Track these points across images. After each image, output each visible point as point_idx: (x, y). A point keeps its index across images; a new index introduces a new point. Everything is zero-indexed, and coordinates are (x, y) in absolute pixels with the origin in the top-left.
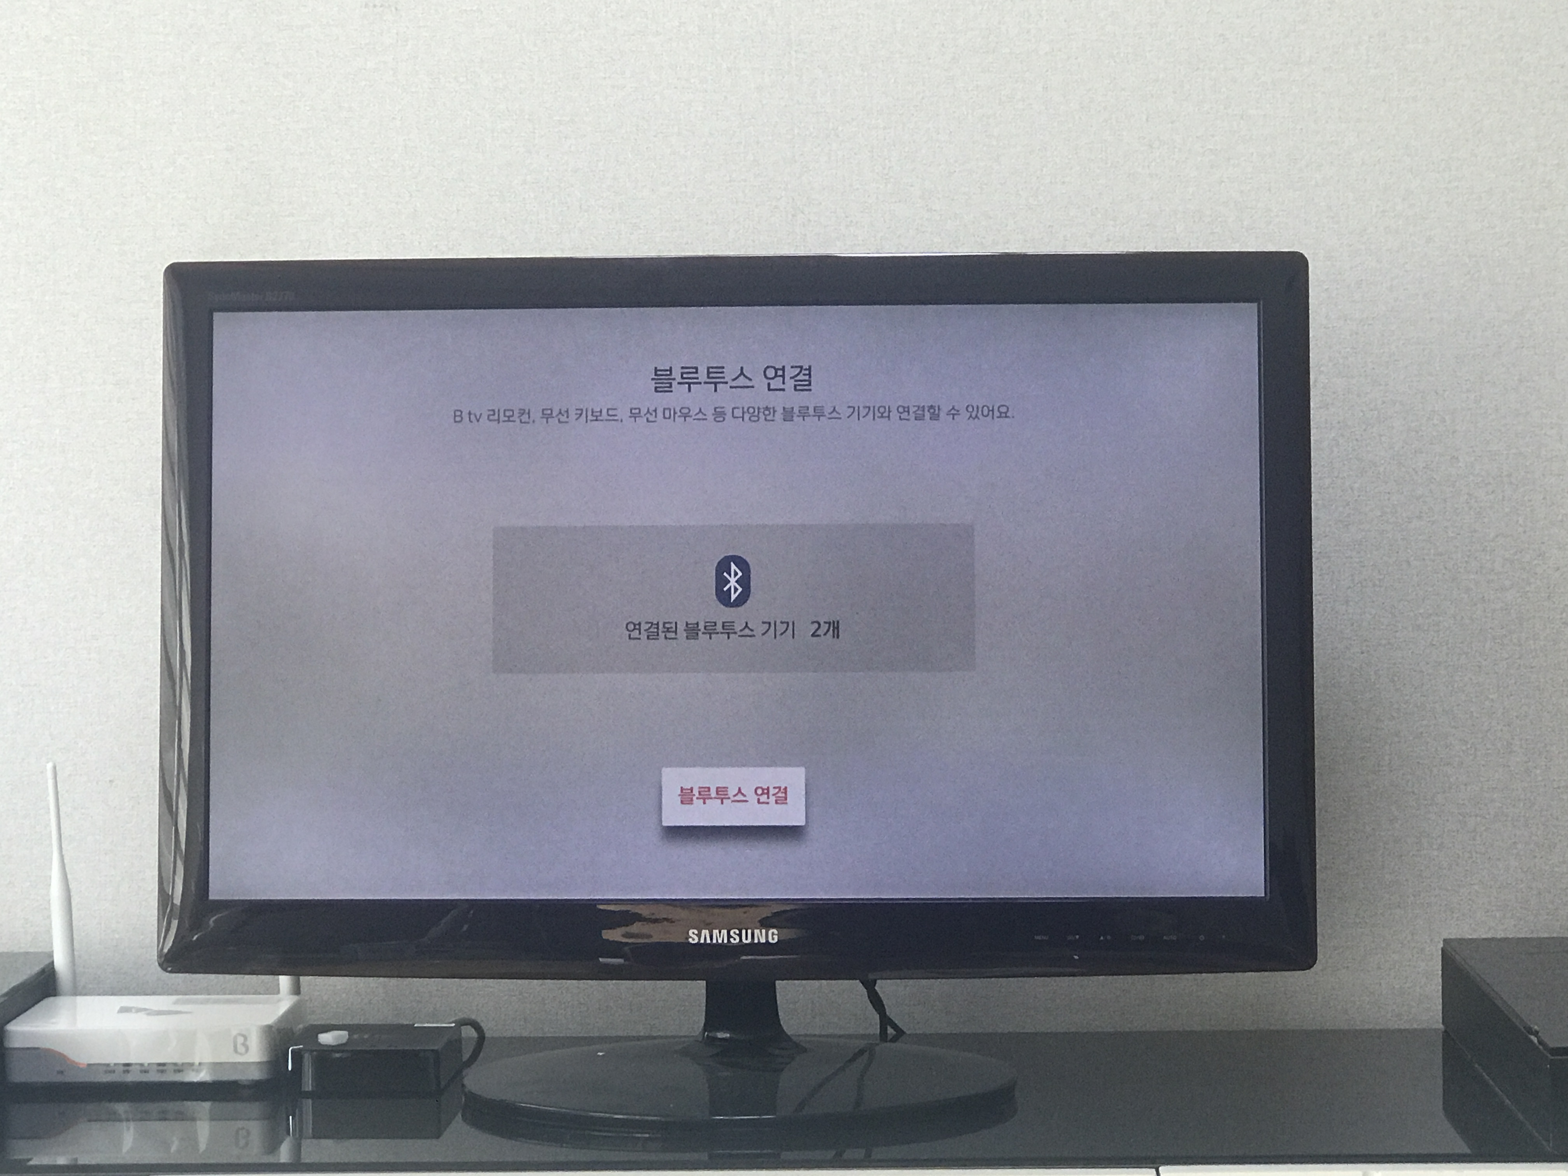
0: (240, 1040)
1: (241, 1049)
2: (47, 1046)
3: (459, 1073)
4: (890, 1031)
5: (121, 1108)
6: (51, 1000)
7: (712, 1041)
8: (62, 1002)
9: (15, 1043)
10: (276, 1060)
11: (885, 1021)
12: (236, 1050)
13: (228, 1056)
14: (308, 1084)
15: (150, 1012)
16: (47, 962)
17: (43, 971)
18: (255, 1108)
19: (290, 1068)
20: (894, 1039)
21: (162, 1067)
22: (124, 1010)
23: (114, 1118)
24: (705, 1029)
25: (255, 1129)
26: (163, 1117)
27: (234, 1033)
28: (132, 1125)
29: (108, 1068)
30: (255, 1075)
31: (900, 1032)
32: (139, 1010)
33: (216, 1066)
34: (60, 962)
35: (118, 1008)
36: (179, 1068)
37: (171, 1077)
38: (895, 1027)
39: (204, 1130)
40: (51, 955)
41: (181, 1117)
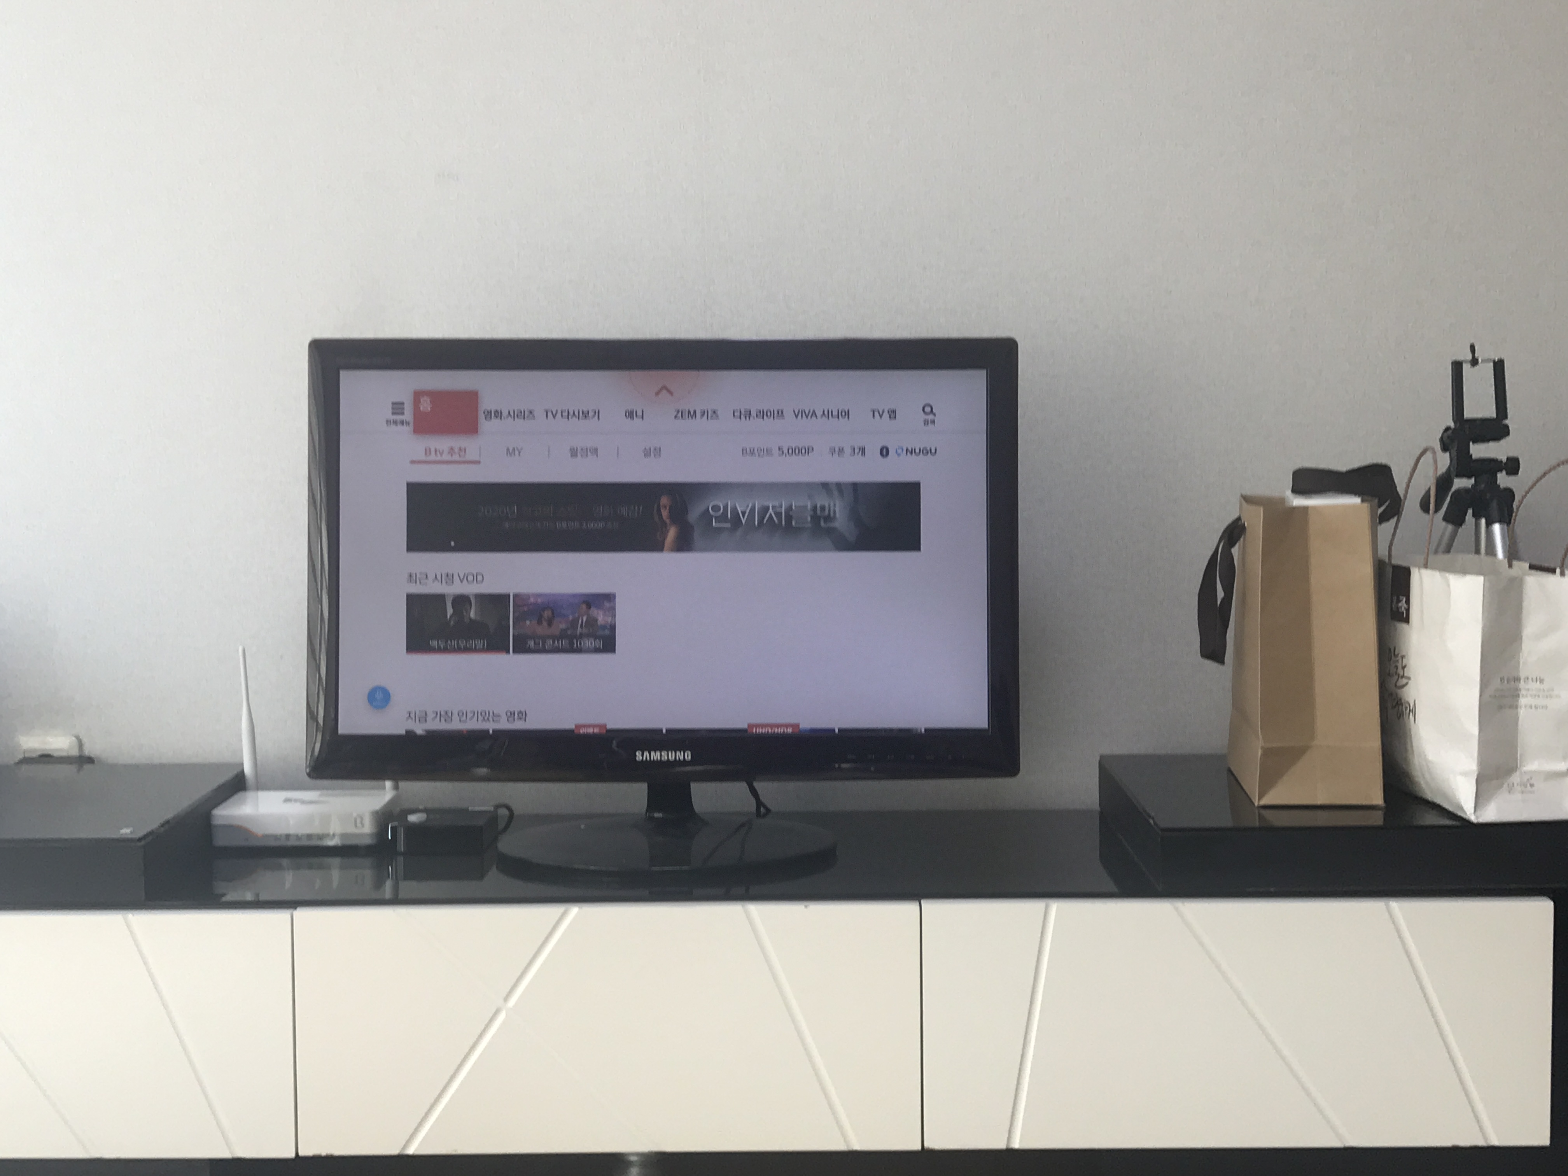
0: (358, 821)
1: (359, 825)
2: (240, 823)
3: (495, 839)
4: (762, 810)
5: (285, 862)
6: (241, 794)
7: (651, 819)
8: (250, 795)
9: (216, 821)
10: (381, 832)
11: (759, 804)
12: (356, 826)
13: (351, 829)
14: (401, 847)
15: (303, 802)
16: (239, 770)
17: (237, 776)
18: (368, 862)
19: (390, 838)
20: (765, 815)
21: (309, 837)
22: (287, 800)
23: (280, 868)
24: (647, 810)
25: (368, 874)
26: (310, 867)
27: (355, 815)
28: (291, 873)
29: (276, 837)
30: (368, 841)
31: (768, 811)
32: (296, 801)
33: (343, 836)
34: (248, 769)
35: (284, 798)
36: (321, 837)
37: (315, 842)
38: (765, 807)
39: (336, 875)
40: (242, 764)
41: (320, 867)
